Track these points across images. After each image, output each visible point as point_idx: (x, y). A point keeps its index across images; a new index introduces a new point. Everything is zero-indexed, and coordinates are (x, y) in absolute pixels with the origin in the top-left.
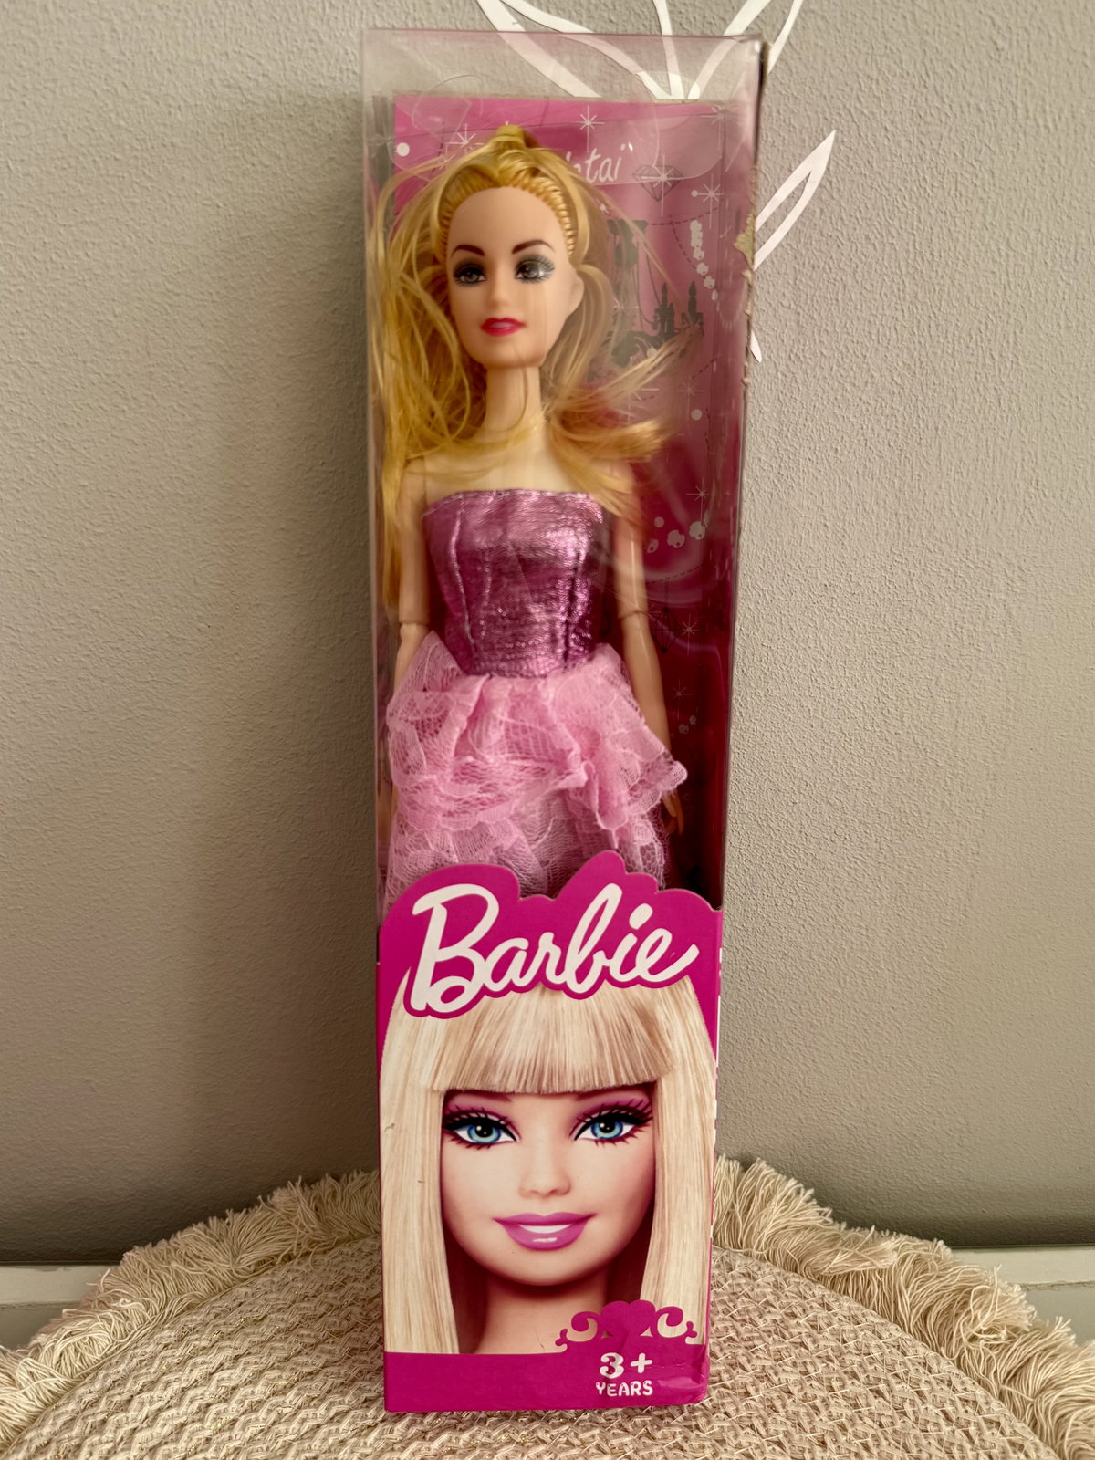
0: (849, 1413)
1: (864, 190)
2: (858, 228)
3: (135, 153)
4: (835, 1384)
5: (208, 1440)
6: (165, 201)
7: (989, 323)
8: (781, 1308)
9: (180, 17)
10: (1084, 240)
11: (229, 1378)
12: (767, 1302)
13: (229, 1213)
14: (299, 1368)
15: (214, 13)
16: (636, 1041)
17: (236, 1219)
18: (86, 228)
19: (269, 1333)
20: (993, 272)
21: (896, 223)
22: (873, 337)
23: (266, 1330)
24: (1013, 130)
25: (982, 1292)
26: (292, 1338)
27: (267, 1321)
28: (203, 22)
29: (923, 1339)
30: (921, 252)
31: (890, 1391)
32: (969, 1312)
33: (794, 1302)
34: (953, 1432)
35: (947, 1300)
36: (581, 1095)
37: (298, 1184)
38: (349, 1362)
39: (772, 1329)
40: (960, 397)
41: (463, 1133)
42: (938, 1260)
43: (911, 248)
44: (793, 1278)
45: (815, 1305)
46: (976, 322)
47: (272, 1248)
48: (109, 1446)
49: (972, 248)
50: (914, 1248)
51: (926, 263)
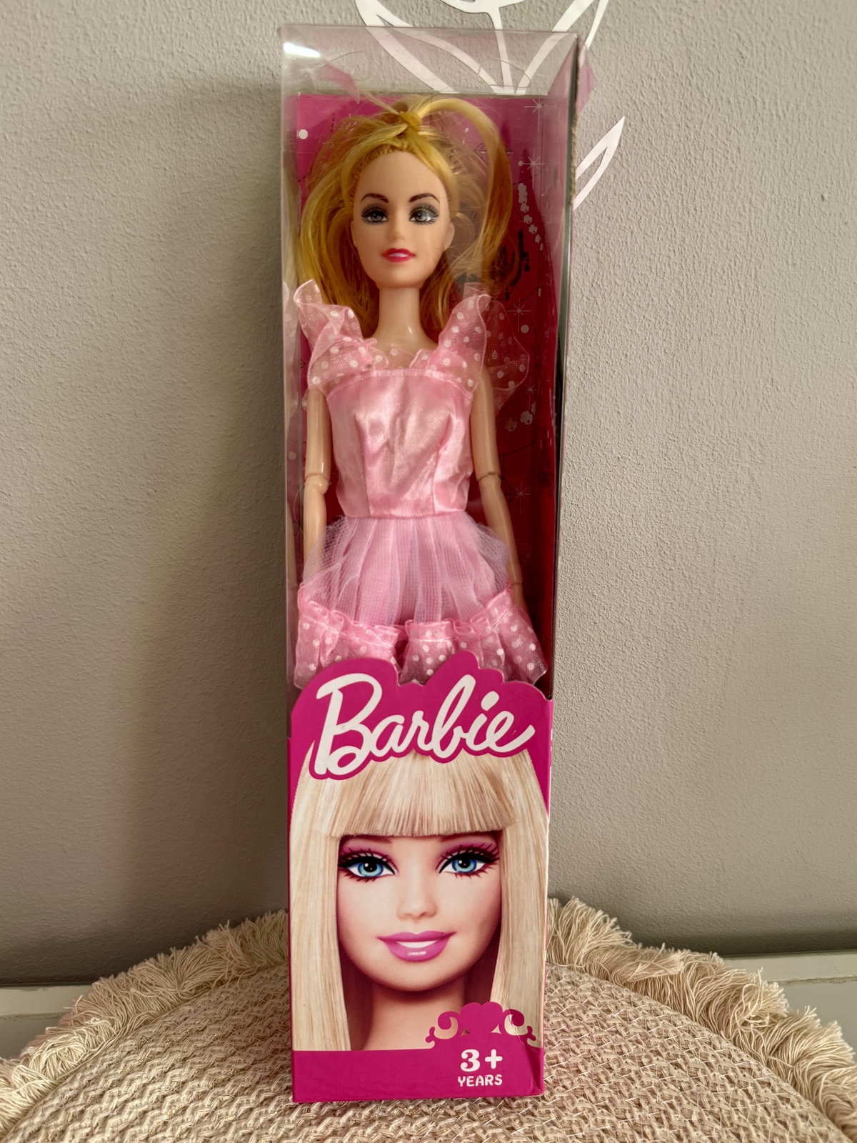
0: (657, 1081)
1: (646, 161)
2: (641, 189)
3: (102, 128)
4: (645, 1060)
5: (165, 1123)
6: (124, 165)
7: (737, 260)
8: (599, 1006)
10: (805, 200)
11: (180, 1075)
12: (589, 1002)
13: (173, 950)
14: (234, 1066)
17: (178, 954)
18: (64, 185)
19: (209, 1040)
20: (740, 223)
21: (669, 186)
22: (653, 270)
23: (206, 1037)
24: (754, 117)
25: (749, 989)
26: (227, 1043)
27: (207, 1031)
29: (706, 1025)
30: (687, 208)
31: (686, 1063)
32: (742, 1003)
33: (608, 1001)
34: (736, 1091)
35: (723, 996)
37: (227, 926)
38: (273, 1060)
39: (593, 1021)
40: (716, 316)
42: (715, 967)
43: (680, 205)
44: (607, 985)
45: (624, 1003)
46: (728, 260)
47: (207, 976)
48: (88, 1130)
49: (724, 205)
50: (696, 959)
51: (691, 216)
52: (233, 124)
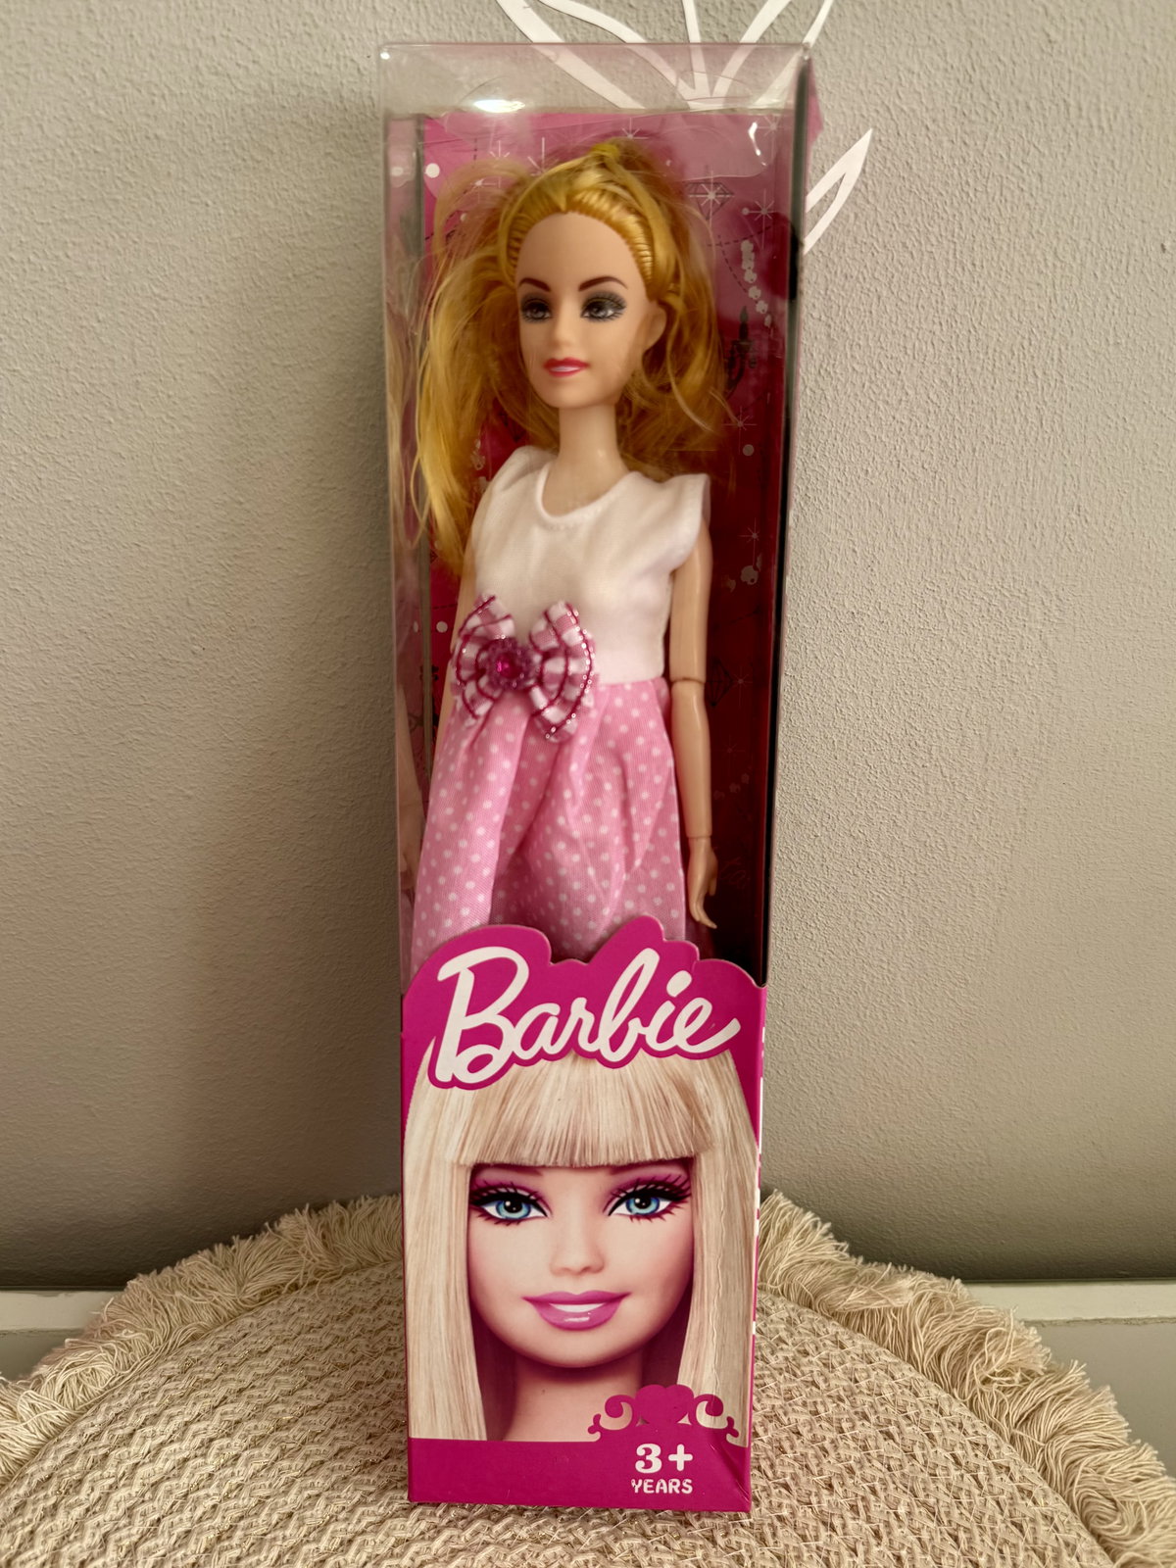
0: (858, 1455)
1: (902, 194)
2: (894, 235)
4: (845, 1425)
5: (211, 1476)
8: (794, 1345)
10: (1137, 251)
11: (233, 1412)
12: (781, 1340)
13: (235, 1239)
14: (303, 1402)
17: (242, 1246)
18: (65, 227)
19: (273, 1366)
20: (1038, 284)
21: (936, 229)
22: (909, 352)
23: (270, 1362)
24: (1064, 130)
25: (997, 1334)
26: (296, 1371)
27: (271, 1354)
29: (936, 1380)
30: (961, 262)
31: (900, 1433)
32: (984, 1354)
33: (807, 1339)
34: (962, 1476)
35: (961, 1341)
37: (306, 1211)
38: (354, 1397)
39: (783, 1366)
42: (954, 1299)
43: (951, 257)
44: (808, 1314)
45: (828, 1342)
46: (1019, 338)
47: (278, 1277)
48: (111, 1481)
49: (1017, 258)
50: (932, 1286)
51: (967, 273)
52: (302, 140)
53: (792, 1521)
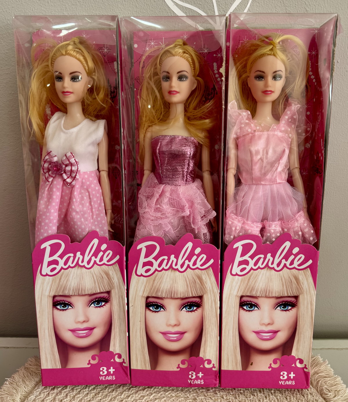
9: (84, 4)
15: (93, 3)
16: (197, 285)
28: (90, 5)
36: (183, 299)
41: (151, 308)
53: (244, 394)
